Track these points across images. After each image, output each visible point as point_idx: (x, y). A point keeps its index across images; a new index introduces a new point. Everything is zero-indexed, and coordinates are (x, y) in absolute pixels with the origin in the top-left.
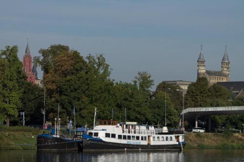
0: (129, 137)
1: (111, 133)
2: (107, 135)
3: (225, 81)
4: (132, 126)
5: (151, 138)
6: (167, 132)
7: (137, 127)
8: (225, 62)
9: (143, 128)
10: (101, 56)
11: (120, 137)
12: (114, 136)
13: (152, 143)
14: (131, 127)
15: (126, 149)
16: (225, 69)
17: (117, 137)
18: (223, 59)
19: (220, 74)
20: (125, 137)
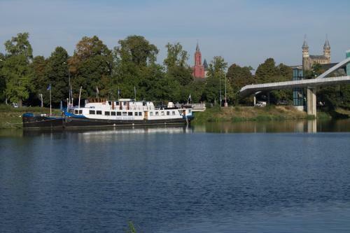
0: (119, 114)
1: (96, 110)
2: (92, 112)
3: (326, 63)
4: (125, 103)
5: (149, 113)
6: (171, 107)
7: (131, 104)
8: (326, 48)
9: (140, 104)
10: (178, 44)
11: (107, 113)
12: (99, 113)
13: (150, 118)
14: (123, 103)
15: (115, 125)
16: (327, 53)
17: (103, 113)
18: (325, 45)
19: (322, 58)
20: (113, 114)
